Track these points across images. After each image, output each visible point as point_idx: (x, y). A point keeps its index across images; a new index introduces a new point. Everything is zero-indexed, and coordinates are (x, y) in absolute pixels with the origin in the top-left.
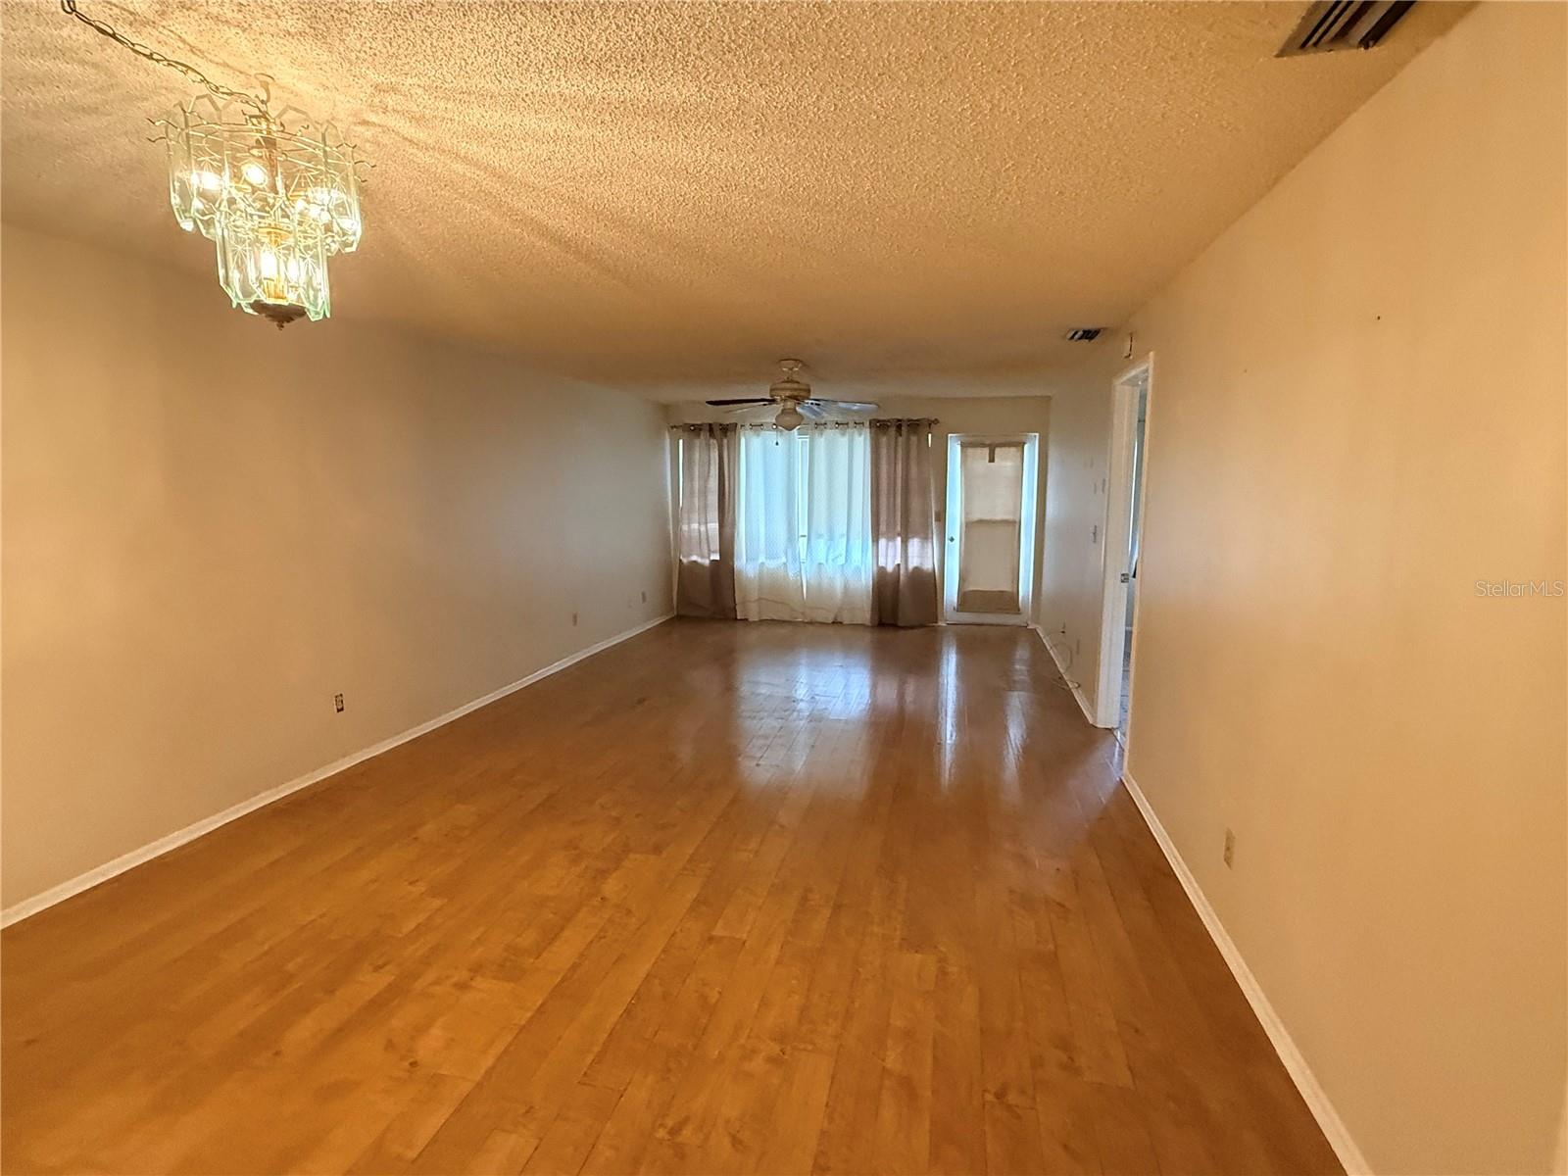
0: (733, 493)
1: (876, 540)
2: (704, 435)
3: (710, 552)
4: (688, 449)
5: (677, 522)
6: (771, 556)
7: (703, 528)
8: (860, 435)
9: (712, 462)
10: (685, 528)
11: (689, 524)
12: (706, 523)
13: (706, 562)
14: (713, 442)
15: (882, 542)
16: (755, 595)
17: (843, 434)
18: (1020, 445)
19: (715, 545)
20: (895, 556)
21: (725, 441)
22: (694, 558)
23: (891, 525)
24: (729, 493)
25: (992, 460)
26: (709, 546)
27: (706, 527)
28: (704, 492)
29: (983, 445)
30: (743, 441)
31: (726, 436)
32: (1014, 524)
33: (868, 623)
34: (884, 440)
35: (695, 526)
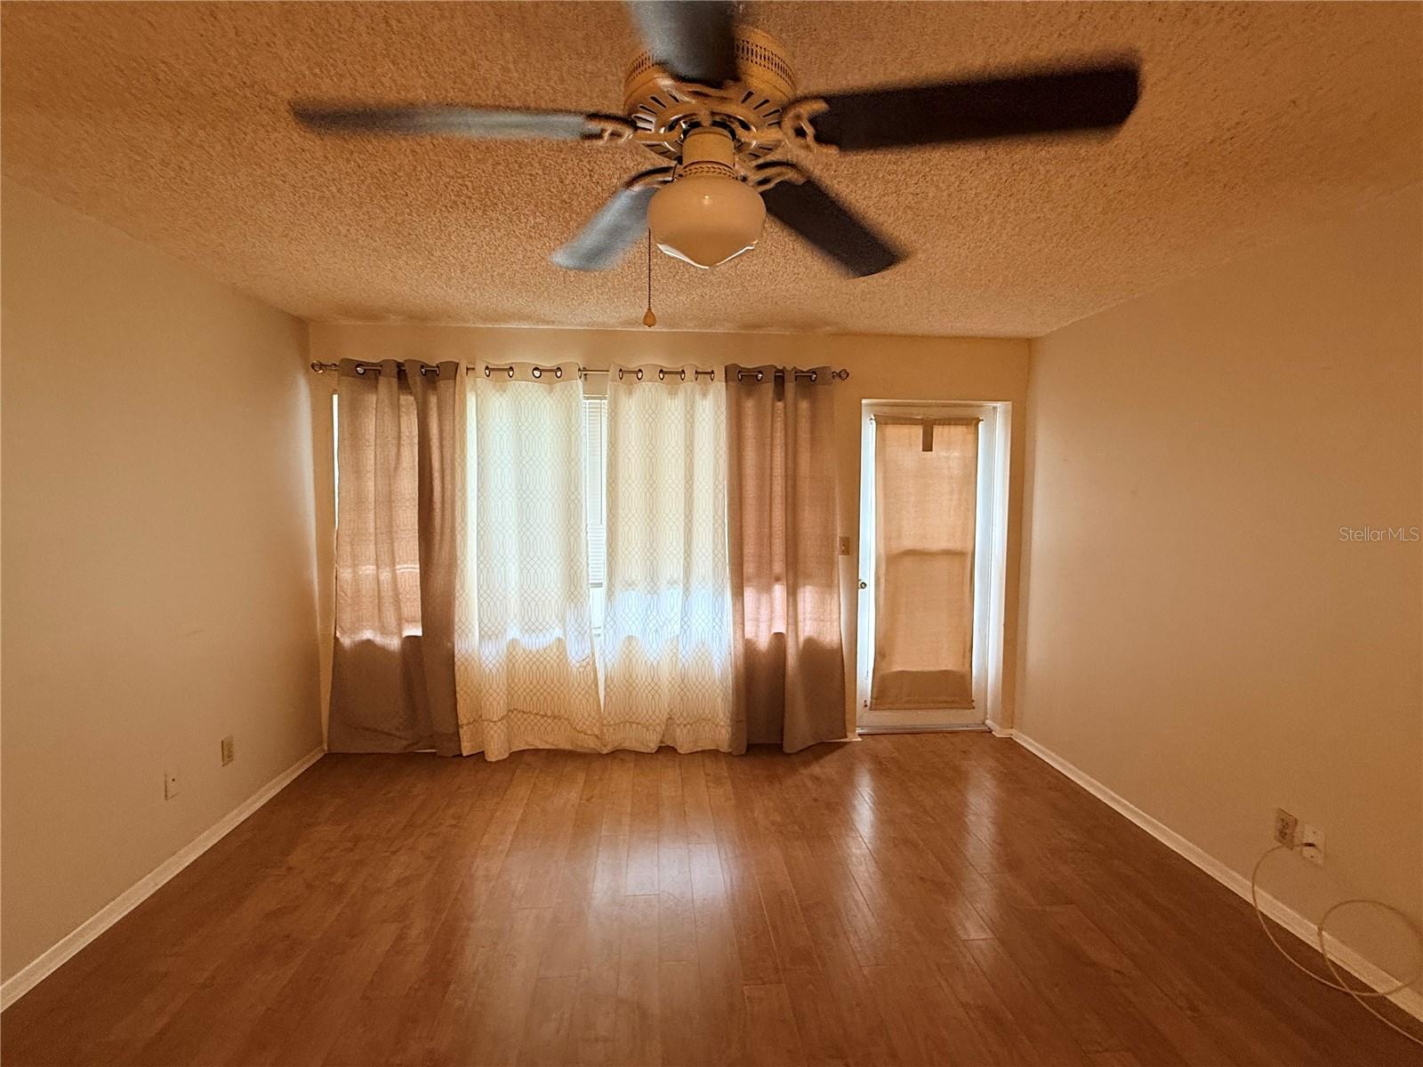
0: (450, 503)
1: (738, 593)
2: (386, 385)
3: (401, 621)
4: (353, 412)
5: (328, 560)
6: (530, 628)
7: (385, 575)
8: (705, 395)
9: (405, 441)
10: (346, 574)
11: (354, 566)
12: (393, 563)
13: (394, 643)
14: (408, 400)
15: (749, 594)
16: (496, 707)
17: (673, 393)
18: (973, 422)
19: (413, 607)
20: (771, 619)
21: (433, 400)
22: (368, 634)
23: (764, 563)
24: (443, 502)
25: (928, 447)
26: (398, 609)
27: (394, 572)
28: (388, 501)
29: (910, 421)
30: (471, 402)
31: (435, 389)
32: (962, 558)
33: (725, 748)
34: (749, 405)
35: (368, 570)
